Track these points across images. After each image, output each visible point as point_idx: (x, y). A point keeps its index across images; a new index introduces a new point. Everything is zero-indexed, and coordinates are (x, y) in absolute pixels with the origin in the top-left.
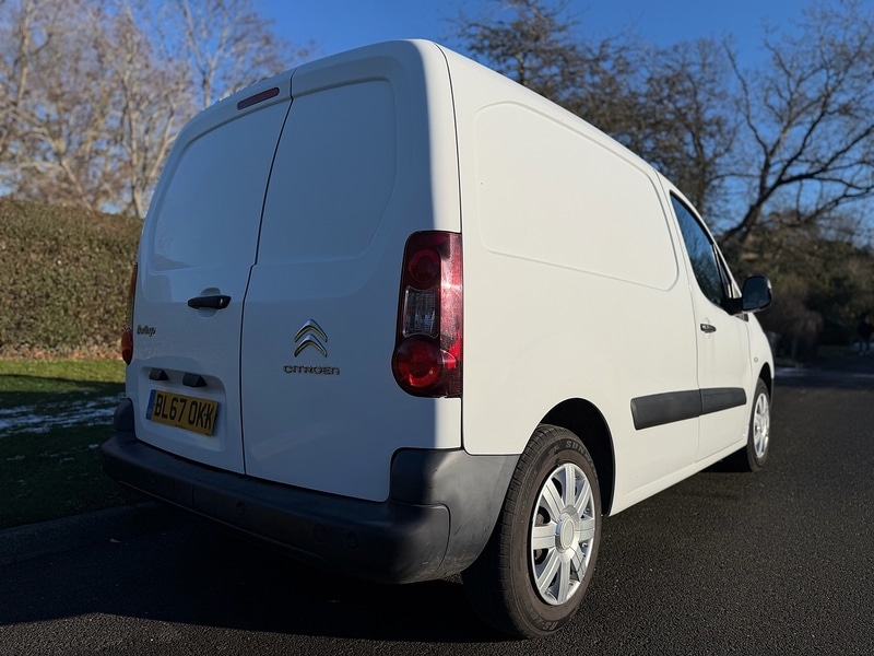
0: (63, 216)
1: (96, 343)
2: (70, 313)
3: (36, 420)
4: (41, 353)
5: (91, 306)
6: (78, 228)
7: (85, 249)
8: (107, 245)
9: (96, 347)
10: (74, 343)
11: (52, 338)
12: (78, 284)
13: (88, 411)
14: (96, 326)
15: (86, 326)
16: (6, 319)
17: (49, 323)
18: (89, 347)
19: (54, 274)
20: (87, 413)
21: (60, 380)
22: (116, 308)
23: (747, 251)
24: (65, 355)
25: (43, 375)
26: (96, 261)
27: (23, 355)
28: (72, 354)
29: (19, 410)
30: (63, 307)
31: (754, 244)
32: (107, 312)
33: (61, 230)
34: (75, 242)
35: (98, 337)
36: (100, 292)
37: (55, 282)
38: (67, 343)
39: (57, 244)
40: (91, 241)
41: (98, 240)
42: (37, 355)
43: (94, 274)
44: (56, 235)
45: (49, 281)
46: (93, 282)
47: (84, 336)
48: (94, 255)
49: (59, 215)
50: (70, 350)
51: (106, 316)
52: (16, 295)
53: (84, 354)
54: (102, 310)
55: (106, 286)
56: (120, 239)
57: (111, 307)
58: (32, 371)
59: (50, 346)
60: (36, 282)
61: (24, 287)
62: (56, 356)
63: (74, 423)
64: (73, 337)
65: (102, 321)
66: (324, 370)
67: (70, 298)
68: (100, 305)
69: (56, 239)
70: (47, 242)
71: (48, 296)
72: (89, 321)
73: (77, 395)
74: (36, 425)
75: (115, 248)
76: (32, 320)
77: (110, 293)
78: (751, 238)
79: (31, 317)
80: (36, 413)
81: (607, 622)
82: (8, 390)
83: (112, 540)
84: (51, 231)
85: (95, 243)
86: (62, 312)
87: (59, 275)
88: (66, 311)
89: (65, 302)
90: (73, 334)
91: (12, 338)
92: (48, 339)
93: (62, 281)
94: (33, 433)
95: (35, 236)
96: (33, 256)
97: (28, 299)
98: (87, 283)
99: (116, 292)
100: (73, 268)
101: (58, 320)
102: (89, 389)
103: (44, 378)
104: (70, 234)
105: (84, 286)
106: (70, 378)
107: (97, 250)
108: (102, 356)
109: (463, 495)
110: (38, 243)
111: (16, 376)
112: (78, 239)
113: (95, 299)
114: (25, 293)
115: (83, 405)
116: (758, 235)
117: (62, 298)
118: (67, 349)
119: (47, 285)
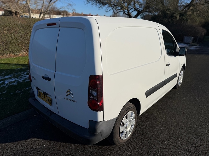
0: (10, 20)
1: (24, 51)
2: (17, 45)
3: (14, 80)
4: (12, 55)
5: (21, 43)
6: (14, 23)
7: (17, 28)
8: (22, 27)
9: (24, 52)
10: (19, 52)
11: (14, 51)
12: (17, 38)
13: (25, 76)
14: (23, 48)
15: (21, 48)
16: (2, 48)
17: (12, 48)
18: (23, 53)
19: (11, 36)
20: (25, 77)
21: (18, 64)
22: (27, 42)
23: (189, 12)
24: (17, 55)
25: (13, 63)
26: (20, 32)
27: (8, 56)
28: (19, 55)
29: (10, 76)
30: (15, 44)
31: (192, 10)
32: (26, 44)
33: (10, 24)
34: (14, 27)
35: (25, 50)
36: (23, 39)
37: (12, 38)
38: (18, 52)
39: (10, 28)
40: (18, 27)
41: (20, 26)
42: (11, 56)
43: (21, 35)
44: (9, 26)
45: (10, 38)
46: (21, 37)
47: (21, 50)
48: (20, 30)
49: (9, 20)
50: (19, 54)
51: (25, 45)
52: (3, 42)
53: (22, 54)
54: (24, 43)
55: (24, 38)
56: (25, 25)
57: (26, 43)
58: (10, 62)
59: (14, 53)
60: (7, 39)
61: (4, 40)
62: (16, 55)
63: (22, 81)
64: (19, 51)
65: (25, 46)
66: (73, 101)
67: (16, 41)
68: (23, 42)
69: (9, 27)
70: (7, 28)
71: (11, 42)
72: (22, 47)
73: (22, 70)
74: (14, 82)
75: (24, 28)
76: (8, 48)
77: (25, 39)
78: (191, 8)
79: (8, 47)
80: (14, 77)
81: (137, 139)
82: (6, 69)
83: (35, 115)
84: (8, 25)
85: (19, 27)
86: (15, 45)
87: (12, 36)
88: (16, 44)
89: (15, 43)
90: (18, 50)
91: (4, 52)
92: (13, 52)
93: (13, 37)
94: (14, 85)
95: (4, 27)
96: (5, 32)
97: (6, 43)
98: (19, 37)
99: (27, 39)
100: (15, 34)
101: (14, 47)
102: (24, 67)
103: (14, 64)
104: (13, 25)
105: (19, 38)
106: (20, 63)
107: (20, 29)
108: (26, 54)
109: (104, 129)
110: (5, 28)
111: (7, 64)
112: (15, 26)
113: (22, 41)
114: (5, 41)
115: (24, 73)
116: (193, 7)
117: (14, 42)
118: (18, 53)
119: (10, 39)
